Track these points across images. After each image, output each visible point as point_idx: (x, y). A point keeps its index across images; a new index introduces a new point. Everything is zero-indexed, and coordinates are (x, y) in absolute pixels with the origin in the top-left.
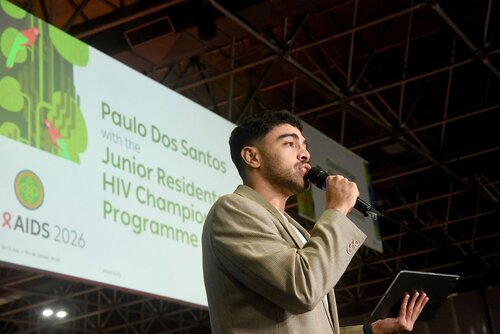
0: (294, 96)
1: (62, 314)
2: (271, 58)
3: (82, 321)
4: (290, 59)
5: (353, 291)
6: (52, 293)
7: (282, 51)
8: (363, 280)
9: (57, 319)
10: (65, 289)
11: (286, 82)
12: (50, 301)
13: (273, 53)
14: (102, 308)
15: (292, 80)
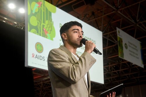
0: (121, 24)
2: (114, 12)
4: (119, 12)
13: (114, 10)
15: (120, 20)
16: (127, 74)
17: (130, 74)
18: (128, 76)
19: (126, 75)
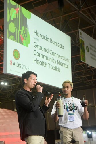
0: (79, 23)
1: (6, 84)
2: (75, 12)
3: (11, 86)
4: (81, 12)
5: (90, 82)
6: (4, 78)
7: (79, 9)
8: (94, 79)
9: (5, 85)
10: (7, 77)
11: (77, 17)
12: (3, 80)
13: (76, 10)
14: (17, 83)
15: (79, 17)
16: (81, 77)
17: (83, 77)
18: (82, 78)
19: (79, 77)
